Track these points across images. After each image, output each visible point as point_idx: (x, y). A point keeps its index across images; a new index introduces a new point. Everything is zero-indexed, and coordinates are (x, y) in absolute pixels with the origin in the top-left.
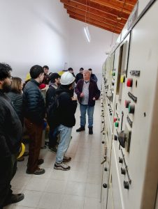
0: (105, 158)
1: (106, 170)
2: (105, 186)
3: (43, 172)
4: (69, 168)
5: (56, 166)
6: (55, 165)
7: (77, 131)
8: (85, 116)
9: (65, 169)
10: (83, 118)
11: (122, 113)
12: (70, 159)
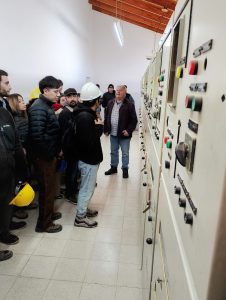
0: (149, 204)
1: (150, 220)
2: (149, 242)
3: (59, 229)
4: (96, 224)
5: (78, 222)
6: (76, 221)
7: (107, 174)
8: (117, 152)
9: (91, 226)
10: (114, 155)
11: (179, 123)
12: (96, 213)
